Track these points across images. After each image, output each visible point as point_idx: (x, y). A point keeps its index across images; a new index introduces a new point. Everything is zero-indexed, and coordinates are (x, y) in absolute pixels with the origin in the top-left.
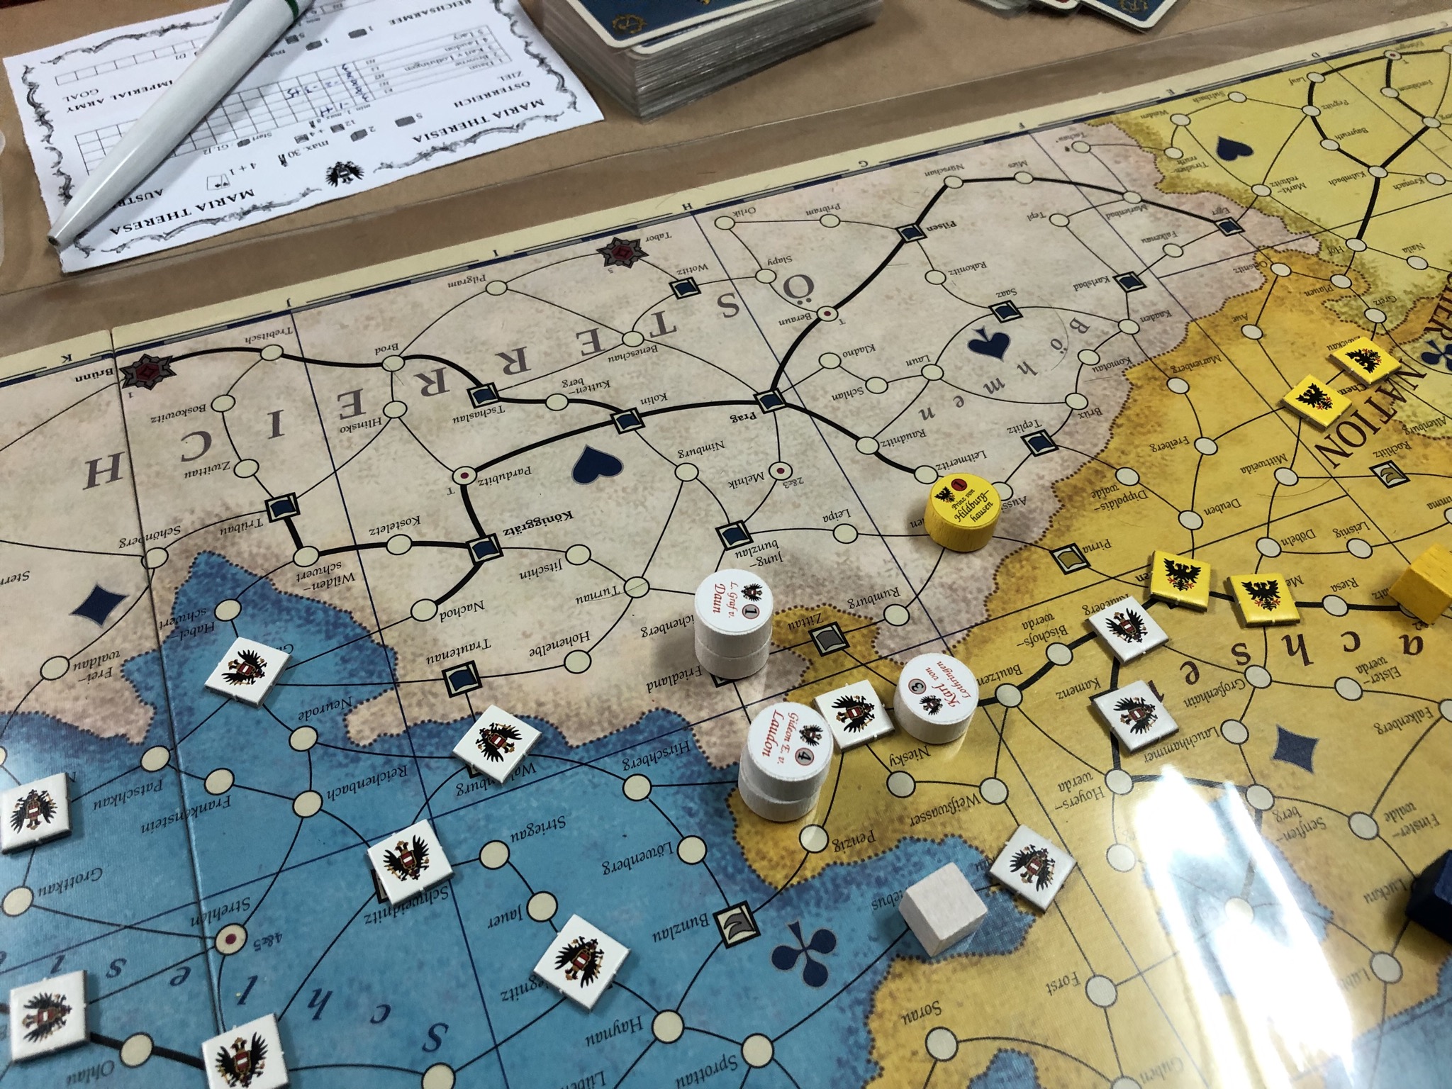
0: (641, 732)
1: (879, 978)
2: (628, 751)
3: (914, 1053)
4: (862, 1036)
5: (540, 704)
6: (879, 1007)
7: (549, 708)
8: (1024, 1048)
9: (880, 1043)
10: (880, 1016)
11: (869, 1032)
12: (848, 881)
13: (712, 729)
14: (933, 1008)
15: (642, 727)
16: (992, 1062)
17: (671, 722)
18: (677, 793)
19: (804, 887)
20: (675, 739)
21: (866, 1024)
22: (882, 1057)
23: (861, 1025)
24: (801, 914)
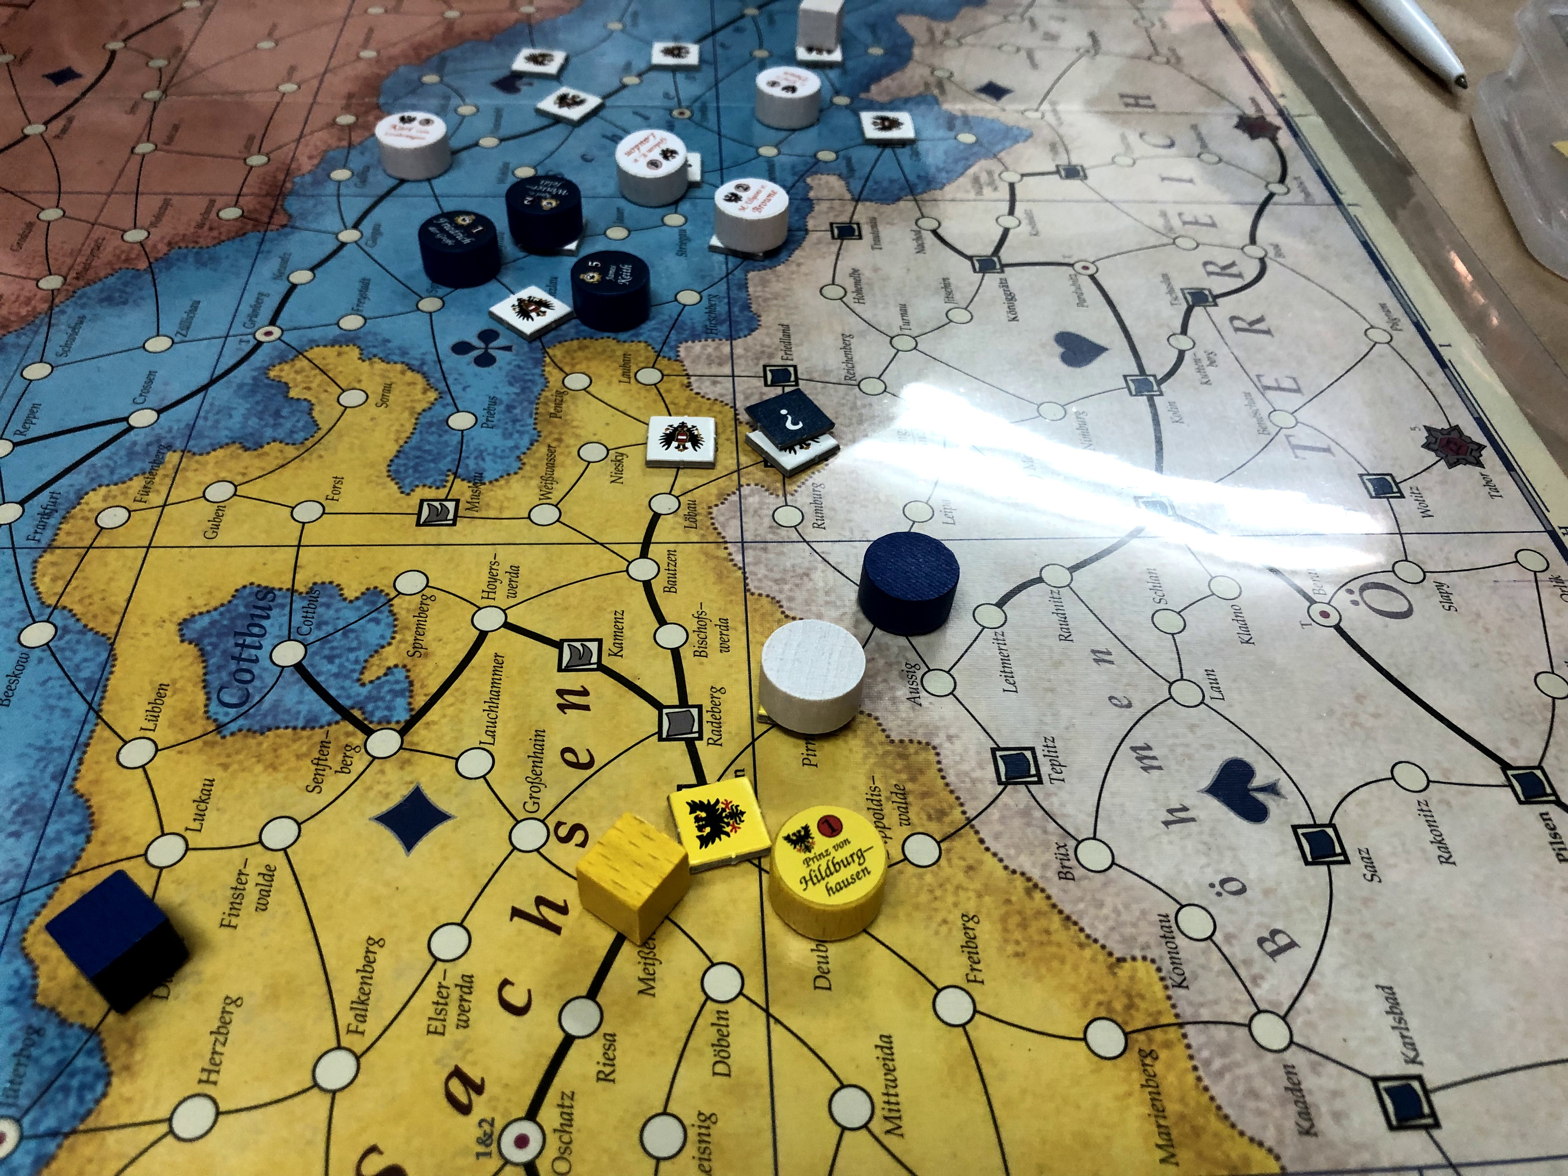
0: (741, 311)
1: (432, 380)
2: (726, 300)
3: (360, 381)
4: (396, 358)
5: (799, 265)
6: (409, 374)
7: (794, 267)
8: (308, 444)
9: (383, 365)
10: (403, 373)
11: (395, 363)
12: (524, 390)
13: (721, 352)
14: (383, 401)
15: (746, 313)
16: (315, 421)
17: (741, 330)
18: (670, 317)
19: (539, 362)
20: (724, 328)
21: (403, 363)
22: (371, 364)
23: (406, 360)
24: (516, 355)
